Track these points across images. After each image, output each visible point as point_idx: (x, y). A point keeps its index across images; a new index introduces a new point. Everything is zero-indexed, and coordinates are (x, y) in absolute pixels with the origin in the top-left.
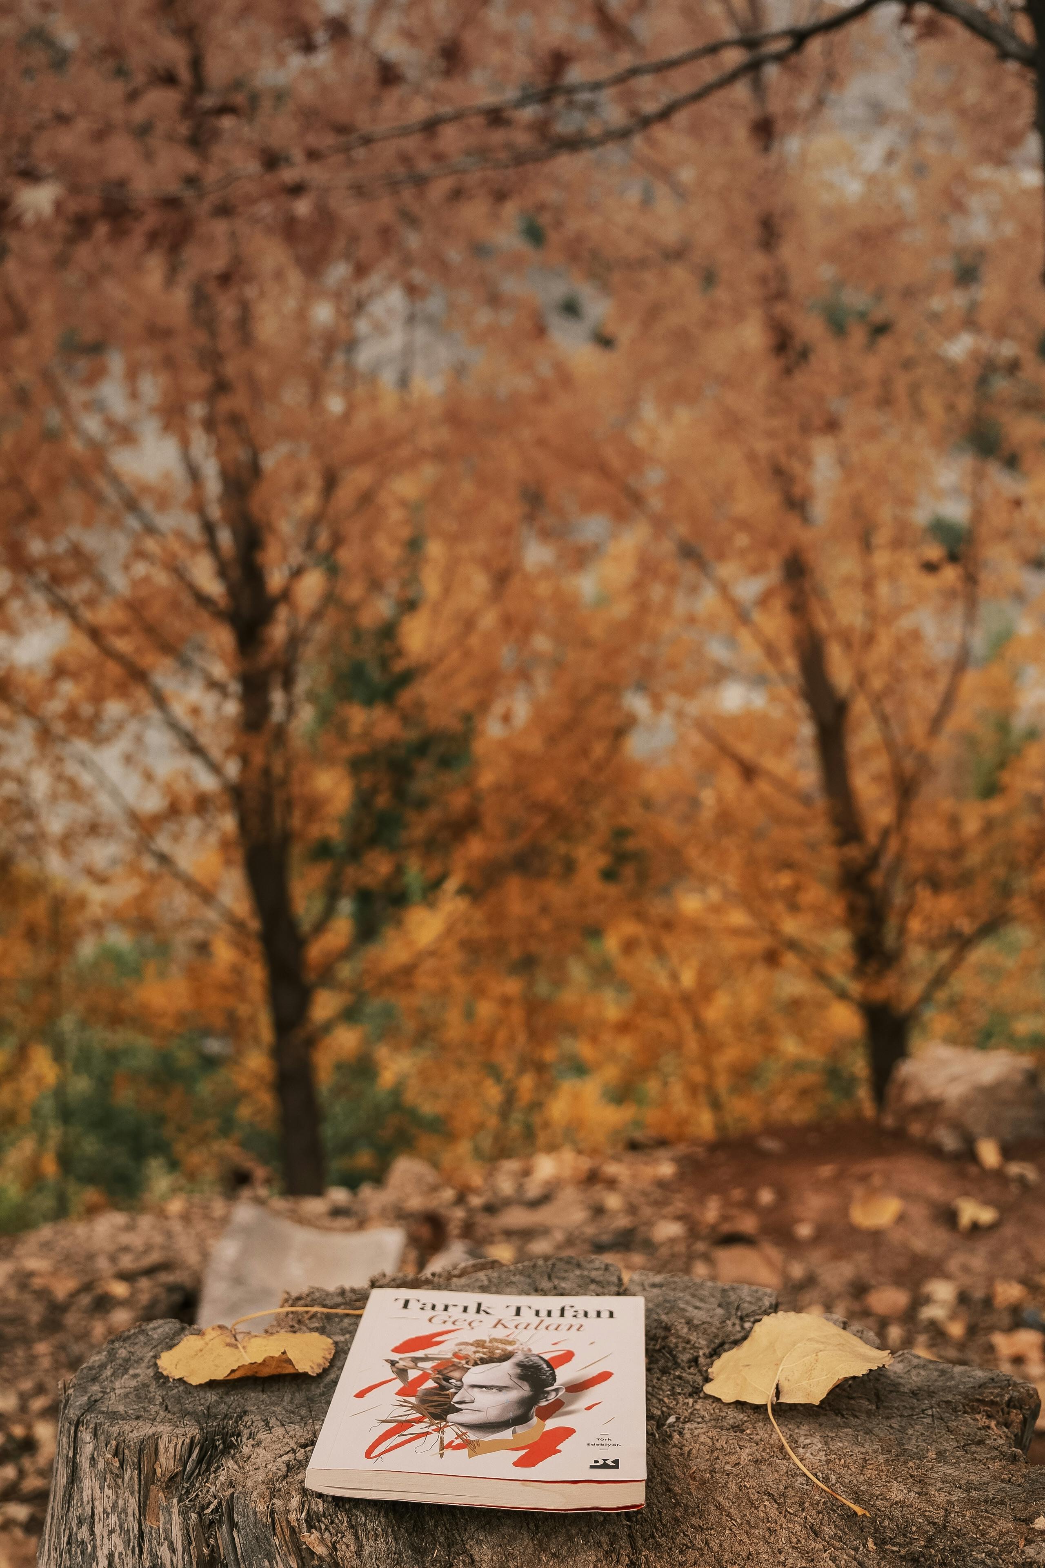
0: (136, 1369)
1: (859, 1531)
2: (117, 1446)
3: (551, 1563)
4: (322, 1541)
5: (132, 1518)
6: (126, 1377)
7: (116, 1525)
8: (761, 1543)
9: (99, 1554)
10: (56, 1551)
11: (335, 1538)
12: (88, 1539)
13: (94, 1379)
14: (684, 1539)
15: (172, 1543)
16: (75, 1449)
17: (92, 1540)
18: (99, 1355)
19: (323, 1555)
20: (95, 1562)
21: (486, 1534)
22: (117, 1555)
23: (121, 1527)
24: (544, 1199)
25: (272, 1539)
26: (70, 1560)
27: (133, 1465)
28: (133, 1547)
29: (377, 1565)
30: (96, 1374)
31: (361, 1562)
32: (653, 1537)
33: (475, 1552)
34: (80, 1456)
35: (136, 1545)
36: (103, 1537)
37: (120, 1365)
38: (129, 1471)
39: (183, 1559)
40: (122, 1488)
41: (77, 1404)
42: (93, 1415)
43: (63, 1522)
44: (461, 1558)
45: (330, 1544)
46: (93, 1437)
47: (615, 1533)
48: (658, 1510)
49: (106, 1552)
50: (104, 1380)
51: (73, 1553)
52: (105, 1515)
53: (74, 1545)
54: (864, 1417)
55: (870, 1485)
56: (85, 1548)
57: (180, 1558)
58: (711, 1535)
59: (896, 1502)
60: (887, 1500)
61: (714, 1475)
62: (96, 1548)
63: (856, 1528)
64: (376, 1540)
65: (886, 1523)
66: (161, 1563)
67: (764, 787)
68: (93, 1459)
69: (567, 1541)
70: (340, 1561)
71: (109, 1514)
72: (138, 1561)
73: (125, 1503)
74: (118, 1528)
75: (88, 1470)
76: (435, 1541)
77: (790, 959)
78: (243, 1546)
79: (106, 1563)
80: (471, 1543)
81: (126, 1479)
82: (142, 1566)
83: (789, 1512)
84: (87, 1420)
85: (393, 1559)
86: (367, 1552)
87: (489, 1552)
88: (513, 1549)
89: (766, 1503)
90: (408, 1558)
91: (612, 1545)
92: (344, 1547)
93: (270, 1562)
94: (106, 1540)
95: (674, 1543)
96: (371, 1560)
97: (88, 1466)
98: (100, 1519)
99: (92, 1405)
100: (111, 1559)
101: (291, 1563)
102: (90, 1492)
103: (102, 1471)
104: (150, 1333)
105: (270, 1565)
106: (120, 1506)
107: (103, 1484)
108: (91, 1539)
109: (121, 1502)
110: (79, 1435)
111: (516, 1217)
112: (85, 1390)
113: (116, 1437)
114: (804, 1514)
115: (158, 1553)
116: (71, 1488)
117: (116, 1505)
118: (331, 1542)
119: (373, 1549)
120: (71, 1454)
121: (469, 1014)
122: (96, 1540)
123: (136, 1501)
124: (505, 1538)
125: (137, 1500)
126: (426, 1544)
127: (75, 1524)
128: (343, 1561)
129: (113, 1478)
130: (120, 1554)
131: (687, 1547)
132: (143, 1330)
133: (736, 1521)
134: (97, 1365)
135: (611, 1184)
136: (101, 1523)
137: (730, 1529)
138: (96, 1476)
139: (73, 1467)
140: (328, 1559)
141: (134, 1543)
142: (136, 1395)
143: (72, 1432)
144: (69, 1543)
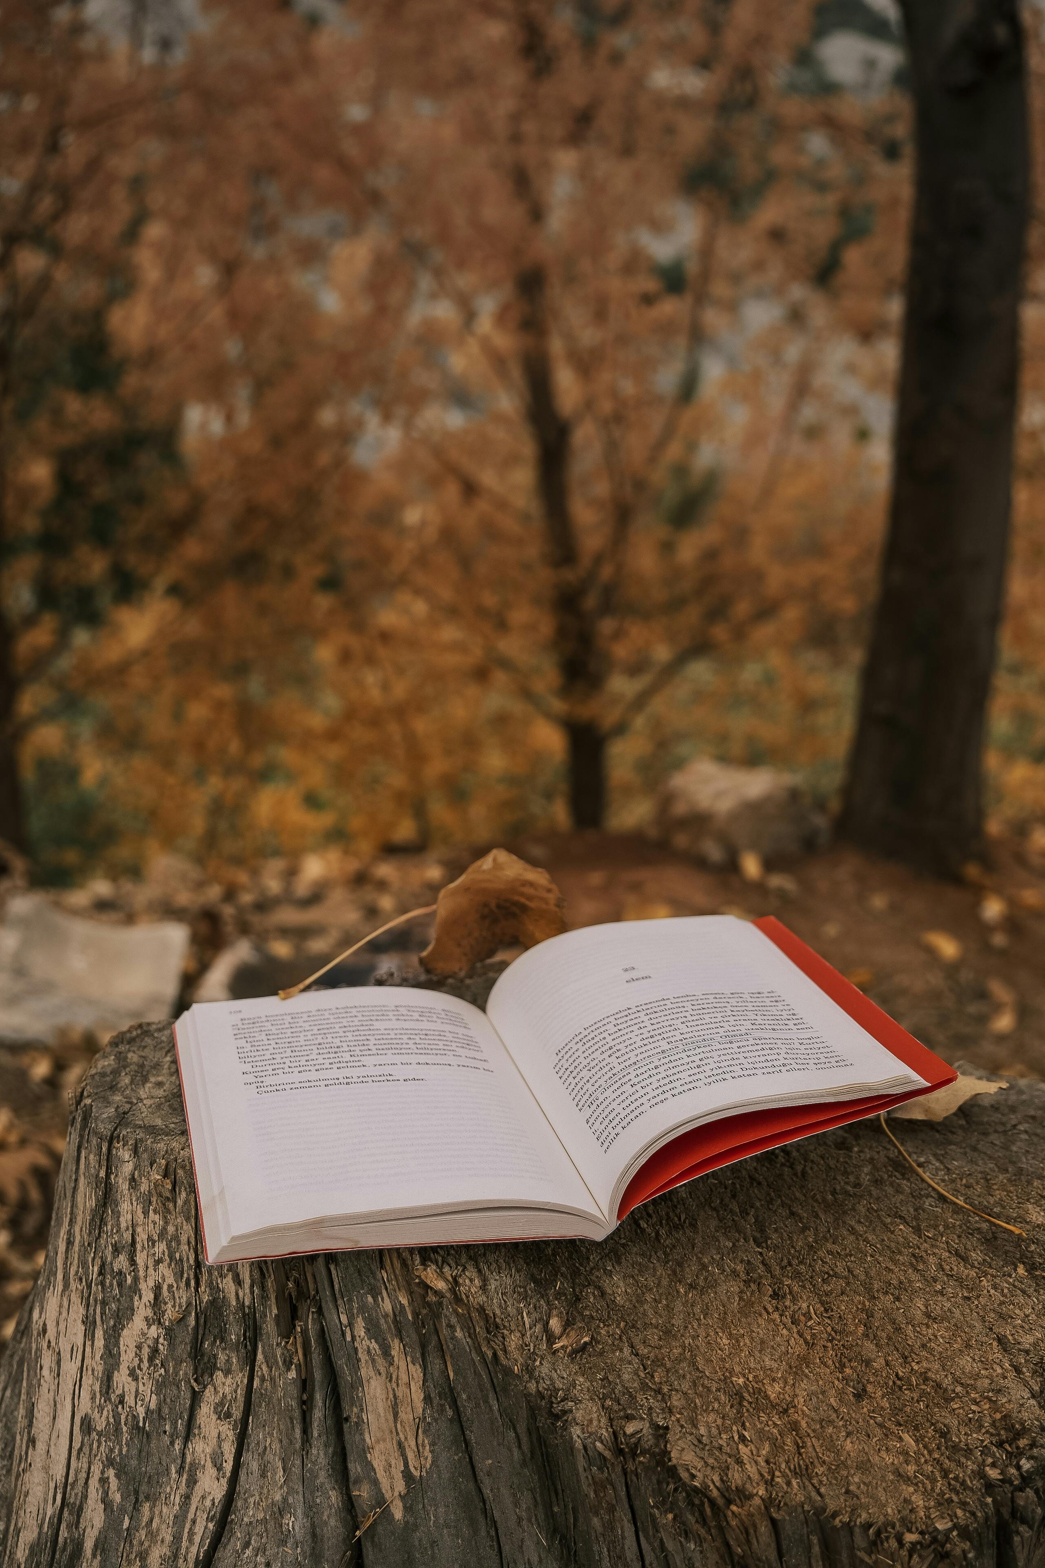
0: (158, 1076)
1: (1004, 1256)
2: (167, 1165)
3: (690, 1295)
4: (441, 1275)
5: (186, 1247)
6: (148, 1085)
7: (164, 1254)
8: (910, 1270)
9: (142, 1286)
10: (82, 1282)
11: (456, 1271)
12: (127, 1269)
13: (113, 1088)
14: (823, 1266)
15: (238, 1275)
16: (109, 1169)
17: (133, 1271)
18: (107, 1059)
19: (444, 1291)
20: (138, 1295)
21: (613, 1264)
22: (165, 1287)
23: (171, 1257)
24: (315, 898)
25: (378, 1273)
26: (103, 1292)
27: (190, 1187)
28: (188, 1279)
29: (505, 1301)
30: (112, 1081)
31: (488, 1297)
32: (790, 1264)
33: (606, 1283)
34: (116, 1176)
35: (192, 1276)
36: (147, 1268)
37: (135, 1071)
38: (184, 1195)
39: (252, 1292)
40: (174, 1213)
41: (105, 1116)
42: (129, 1130)
43: (91, 1250)
44: (589, 1291)
45: (450, 1278)
46: (133, 1155)
47: (748, 1261)
48: (788, 1235)
49: (151, 1284)
50: (125, 1089)
51: (108, 1284)
52: (150, 1243)
53: (109, 1276)
54: (960, 1132)
55: (1004, 1207)
56: (124, 1279)
57: (247, 1291)
58: (851, 1262)
59: (1038, 1225)
60: (1027, 1223)
61: (836, 1196)
62: (139, 1279)
63: (1000, 1253)
64: (499, 1273)
65: (1033, 1247)
66: (224, 1297)
67: (483, 506)
68: (133, 1179)
69: (701, 1270)
70: (464, 1297)
71: (156, 1242)
72: (194, 1295)
73: (177, 1230)
74: (167, 1257)
75: (127, 1192)
76: (555, 1272)
77: (500, 677)
78: (342, 1280)
79: (152, 1296)
80: (597, 1273)
81: (180, 1202)
82: (200, 1300)
83: (928, 1237)
84: (124, 1135)
85: (519, 1294)
86: (493, 1287)
87: (621, 1284)
88: (646, 1280)
89: (902, 1227)
90: (532, 1292)
91: (748, 1274)
92: (467, 1281)
93: (375, 1298)
94: (151, 1271)
95: (814, 1271)
96: (498, 1294)
97: (127, 1188)
98: (143, 1247)
99: (122, 1119)
100: (158, 1291)
101: (401, 1299)
102: (129, 1217)
103: (146, 1193)
104: (156, 1035)
105: (374, 1301)
106: (170, 1233)
107: (147, 1208)
108: (131, 1269)
109: (171, 1229)
110: (114, 1153)
111: (288, 916)
112: (108, 1103)
113: (164, 1156)
114: (944, 1239)
115: (220, 1286)
116: (103, 1212)
117: (164, 1232)
118: (452, 1276)
119: (499, 1283)
120: (102, 1174)
121: (178, 715)
122: (139, 1271)
123: (192, 1228)
124: (634, 1268)
125: (194, 1226)
126: (545, 1275)
127: (110, 1253)
128: (467, 1297)
129: (162, 1202)
130: (170, 1286)
131: (829, 1275)
132: (146, 1032)
133: (876, 1247)
134: (108, 1071)
135: (382, 885)
136: (145, 1252)
137: (872, 1256)
138: (137, 1200)
139: (106, 1188)
140: (448, 1295)
141: (188, 1274)
142: (169, 1106)
143: (104, 1149)
144: (100, 1273)
